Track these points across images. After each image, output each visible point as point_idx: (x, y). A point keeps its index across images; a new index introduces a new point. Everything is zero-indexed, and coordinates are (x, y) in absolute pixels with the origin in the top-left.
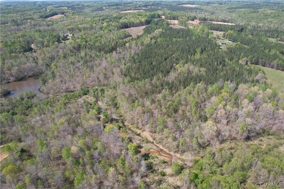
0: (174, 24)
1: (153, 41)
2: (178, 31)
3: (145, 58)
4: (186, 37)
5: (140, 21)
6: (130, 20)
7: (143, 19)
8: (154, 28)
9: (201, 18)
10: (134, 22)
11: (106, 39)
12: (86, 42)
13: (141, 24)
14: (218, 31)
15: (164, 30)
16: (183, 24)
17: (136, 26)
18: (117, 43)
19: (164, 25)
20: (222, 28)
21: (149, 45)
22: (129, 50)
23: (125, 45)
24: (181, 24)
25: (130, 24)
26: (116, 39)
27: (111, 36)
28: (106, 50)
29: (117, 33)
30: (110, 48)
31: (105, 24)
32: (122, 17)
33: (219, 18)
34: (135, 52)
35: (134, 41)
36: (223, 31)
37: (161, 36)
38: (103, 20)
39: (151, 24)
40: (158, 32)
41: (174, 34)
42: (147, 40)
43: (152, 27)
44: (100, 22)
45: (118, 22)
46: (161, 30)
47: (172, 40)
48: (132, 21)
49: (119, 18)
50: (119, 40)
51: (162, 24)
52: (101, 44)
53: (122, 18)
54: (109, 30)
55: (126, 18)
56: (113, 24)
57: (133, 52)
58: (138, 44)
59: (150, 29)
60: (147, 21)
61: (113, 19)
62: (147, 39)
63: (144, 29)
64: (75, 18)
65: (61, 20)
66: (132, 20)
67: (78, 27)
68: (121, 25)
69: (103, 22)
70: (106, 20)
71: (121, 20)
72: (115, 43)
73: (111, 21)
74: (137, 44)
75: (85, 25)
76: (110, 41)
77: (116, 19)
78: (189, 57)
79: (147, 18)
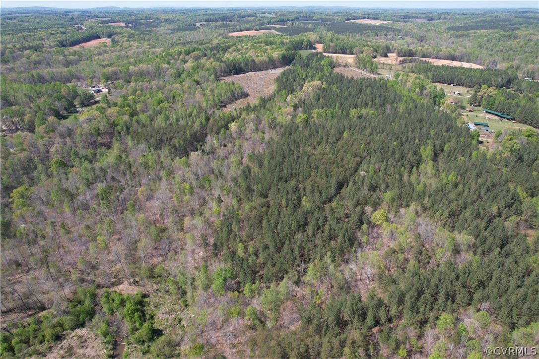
0: (346, 66)
1: (301, 116)
2: (360, 86)
5: (269, 57)
6: (247, 55)
7: (276, 53)
8: (301, 76)
9: (403, 50)
10: (256, 61)
11: (182, 107)
12: (134, 115)
13: (272, 64)
14: (452, 85)
15: (324, 83)
16: (367, 66)
17: (260, 70)
18: (208, 119)
19: (325, 68)
20: (461, 79)
21: (290, 130)
22: (237, 142)
23: (227, 127)
25: (247, 64)
26: (207, 106)
27: (198, 96)
29: (212, 91)
31: (189, 65)
32: (229, 47)
34: (253, 152)
35: (252, 116)
36: (462, 85)
37: (319, 100)
38: (188, 53)
39: (295, 65)
40: (310, 89)
42: (284, 113)
43: (296, 74)
44: (181, 57)
45: (219, 60)
46: (316, 83)
47: (348, 115)
48: (251, 57)
49: (222, 50)
50: (214, 112)
51: (319, 64)
52: (166, 123)
53: (229, 50)
54: (195, 81)
55: (239, 50)
56: (208, 65)
57: (247, 148)
58: (263, 122)
59: (292, 80)
60: (284, 57)
61: (209, 51)
62: (286, 110)
63: (278, 80)
64: (131, 46)
65: (101, 50)
66: (251, 54)
67: (128, 69)
68: (225, 67)
69: (187, 57)
70: (194, 53)
71: (226, 53)
72: (204, 121)
73: (205, 55)
74: (258, 121)
75: (144, 67)
76: (190, 115)
77: (216, 52)
78: (405, 177)
79: (284, 52)
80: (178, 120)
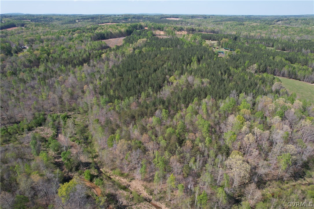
0: (160, 35)
1: (137, 51)
2: (166, 41)
3: (128, 70)
4: (176, 46)
5: (119, 31)
6: (108, 31)
7: (123, 29)
8: (136, 38)
9: (189, 28)
10: (113, 33)
11: (76, 50)
12: (48, 54)
13: (120, 35)
14: (211, 40)
15: (148, 40)
16: (170, 34)
17: (115, 37)
18: (90, 54)
19: (149, 35)
20: (214, 37)
21: (131, 56)
22: (106, 62)
23: (100, 56)
24: (168, 35)
25: (108, 35)
26: (89, 50)
27: (83, 46)
28: (74, 63)
29: (90, 44)
30: (81, 60)
31: (76, 35)
32: (97, 28)
33: (207, 28)
34: (114, 64)
35: (113, 52)
36: (216, 40)
37: (146, 46)
38: (74, 31)
39: (133, 34)
40: (141, 42)
41: (161, 43)
43: (134, 37)
44: (70, 33)
45: (92, 32)
46: (145, 39)
47: (160, 50)
48: (110, 31)
49: (94, 29)
50: (93, 52)
51: (146, 34)
52: (68, 56)
53: (97, 29)
54: (81, 40)
55: (103, 29)
56: (86, 35)
57: (111, 64)
58: (118, 55)
59: (132, 40)
60: (127, 31)
61: (86, 30)
62: (129, 49)
63: (124, 39)
64: (38, 29)
65: (19, 31)
66: (110, 30)
67: (40, 38)
68: (96, 36)
69: (74, 33)
70: (78, 31)
71: (96, 30)
72: (88, 55)
73: (84, 32)
74: (116, 56)
75: (50, 37)
76: (80, 53)
77: (90, 30)
78: (184, 67)
79: (127, 28)
80: (74, 55)
